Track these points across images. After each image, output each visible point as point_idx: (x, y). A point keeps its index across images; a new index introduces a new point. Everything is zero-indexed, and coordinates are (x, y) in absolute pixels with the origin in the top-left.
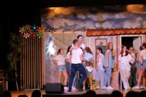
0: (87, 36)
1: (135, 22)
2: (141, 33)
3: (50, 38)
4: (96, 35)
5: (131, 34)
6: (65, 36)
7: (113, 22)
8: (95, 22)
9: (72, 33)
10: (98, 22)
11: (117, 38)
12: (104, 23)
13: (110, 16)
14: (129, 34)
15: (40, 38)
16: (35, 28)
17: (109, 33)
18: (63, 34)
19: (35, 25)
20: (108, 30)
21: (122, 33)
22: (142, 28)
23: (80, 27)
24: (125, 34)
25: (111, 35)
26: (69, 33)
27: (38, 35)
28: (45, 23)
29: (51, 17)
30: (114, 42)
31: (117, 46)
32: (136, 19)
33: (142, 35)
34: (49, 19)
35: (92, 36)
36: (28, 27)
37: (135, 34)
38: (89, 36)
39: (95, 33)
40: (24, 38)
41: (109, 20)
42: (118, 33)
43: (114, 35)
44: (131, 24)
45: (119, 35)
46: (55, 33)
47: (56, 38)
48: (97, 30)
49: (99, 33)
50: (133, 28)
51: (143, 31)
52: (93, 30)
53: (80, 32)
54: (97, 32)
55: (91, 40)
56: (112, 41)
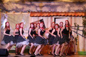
0: (31, 16)
1: (64, 8)
2: (68, 16)
3: (5, 17)
4: (37, 16)
5: (61, 16)
6: (15, 16)
7: (49, 7)
8: (37, 7)
9: (20, 14)
10: (39, 6)
11: (51, 18)
12: (43, 8)
13: (47, 3)
18: (14, 14)
20: (45, 12)
21: (55, 15)
22: (69, 12)
23: (26, 10)
24: (57, 16)
26: (18, 14)
28: (2, 6)
29: (6, 2)
32: (66, 6)
33: (69, 17)
34: (5, 3)
37: (64, 16)
38: (32, 17)
41: (47, 6)
42: (51, 15)
43: (49, 16)
44: (62, 9)
46: (8, 13)
47: (9, 17)
48: (38, 12)
49: (39, 15)
50: (63, 12)
51: (70, 14)
52: (35, 12)
53: (26, 13)
54: (37, 13)
55: (33, 19)
56: (48, 20)
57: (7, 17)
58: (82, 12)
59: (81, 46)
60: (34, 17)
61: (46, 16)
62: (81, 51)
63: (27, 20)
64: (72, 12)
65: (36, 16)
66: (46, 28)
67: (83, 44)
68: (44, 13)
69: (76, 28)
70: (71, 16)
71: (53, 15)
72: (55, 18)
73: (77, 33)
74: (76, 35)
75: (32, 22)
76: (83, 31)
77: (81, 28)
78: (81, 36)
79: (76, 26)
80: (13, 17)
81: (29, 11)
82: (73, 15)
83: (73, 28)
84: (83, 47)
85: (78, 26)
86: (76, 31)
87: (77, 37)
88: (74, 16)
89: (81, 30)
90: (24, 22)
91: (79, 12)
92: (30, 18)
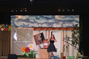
0: (34, 30)
3: (15, 31)
6: (23, 30)
11: (49, 32)
15: (9, 31)
16: (7, 26)
19: (7, 24)
20: (44, 28)
22: (62, 28)
25: (46, 30)
26: (25, 29)
27: (8, 29)
31: (49, 36)
33: (62, 31)
36: (3, 25)
40: (1, 30)
42: (49, 30)
46: (17, 28)
47: (18, 31)
48: (39, 28)
52: (37, 28)
53: (31, 28)
55: (36, 33)
56: (46, 33)
57: (17, 31)
59: (71, 52)
60: (36, 31)
62: (71, 56)
63: (31, 33)
66: (45, 39)
67: (72, 51)
69: (67, 39)
72: (52, 32)
73: (67, 43)
74: (67, 44)
75: (35, 35)
76: (72, 41)
77: (71, 39)
78: (71, 45)
79: (67, 38)
80: (21, 31)
83: (65, 39)
84: (72, 53)
85: (69, 38)
86: (67, 41)
87: (68, 46)
90: (29, 34)
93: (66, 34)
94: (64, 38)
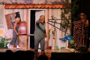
2: (45, 8)
4: (12, 8)
5: (37, 8)
11: (27, 10)
14: (36, 8)
17: (21, 7)
20: (21, 4)
21: (31, 7)
22: (46, 4)
24: (33, 8)
25: (23, 8)
30: (25, 14)
31: (27, 17)
35: (8, 9)
37: (41, 8)
38: (7, 9)
39: (11, 7)
42: (27, 7)
43: (25, 9)
45: (29, 8)
48: (13, 4)
49: (14, 7)
50: (39, 4)
51: (47, 6)
52: (10, 4)
54: (12, 6)
55: (8, 12)
58: (60, 4)
60: (8, 10)
61: (22, 8)
63: (1, 13)
64: (49, 4)
65: (10, 9)
68: (20, 6)
69: (54, 21)
70: (48, 8)
71: (29, 7)
73: (54, 26)
74: (54, 28)
76: (61, 24)
78: (59, 30)
79: (53, 19)
81: (3, 3)
82: (50, 7)
83: (51, 21)
86: (53, 24)
87: (55, 31)
88: (52, 8)
89: (59, 23)
91: (57, 4)
92: (5, 10)
93: (52, 13)
94: (48, 20)
